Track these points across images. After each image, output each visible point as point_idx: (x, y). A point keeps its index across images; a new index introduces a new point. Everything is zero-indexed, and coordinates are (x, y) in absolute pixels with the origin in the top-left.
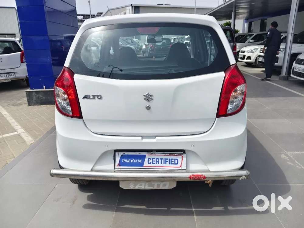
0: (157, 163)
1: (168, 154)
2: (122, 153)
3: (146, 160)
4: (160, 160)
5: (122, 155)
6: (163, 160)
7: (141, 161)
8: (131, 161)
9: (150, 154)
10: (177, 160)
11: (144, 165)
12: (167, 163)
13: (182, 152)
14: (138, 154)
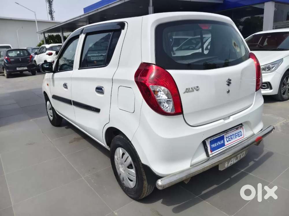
0: (232, 139)
1: (235, 129)
2: (209, 140)
3: (225, 139)
4: (233, 136)
5: (210, 141)
6: (234, 135)
7: (222, 142)
8: (217, 145)
9: (226, 133)
10: (241, 132)
11: (225, 145)
12: (237, 137)
13: (241, 125)
14: (219, 136)
